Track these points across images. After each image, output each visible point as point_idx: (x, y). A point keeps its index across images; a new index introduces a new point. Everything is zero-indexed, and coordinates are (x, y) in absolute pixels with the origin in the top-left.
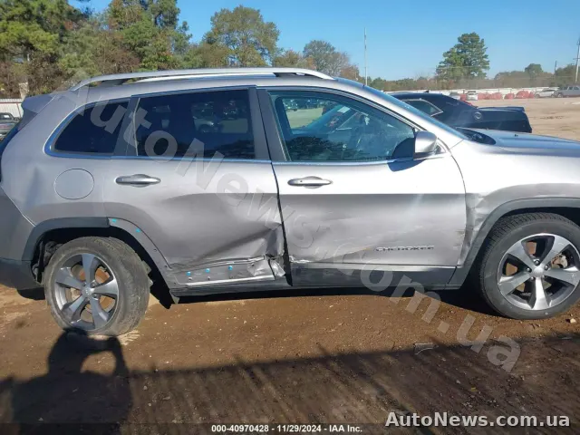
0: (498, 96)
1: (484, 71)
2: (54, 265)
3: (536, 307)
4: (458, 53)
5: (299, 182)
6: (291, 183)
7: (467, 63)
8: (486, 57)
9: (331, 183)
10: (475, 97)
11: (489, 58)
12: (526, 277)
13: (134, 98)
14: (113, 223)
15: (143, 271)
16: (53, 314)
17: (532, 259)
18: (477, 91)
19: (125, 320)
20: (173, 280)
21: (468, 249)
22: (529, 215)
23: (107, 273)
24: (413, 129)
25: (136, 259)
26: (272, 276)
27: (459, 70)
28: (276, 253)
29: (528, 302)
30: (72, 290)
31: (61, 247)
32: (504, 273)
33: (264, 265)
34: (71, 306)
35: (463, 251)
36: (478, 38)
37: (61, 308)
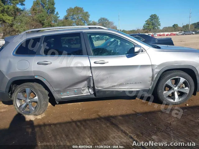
0: (164, 35)
1: (159, 27)
2: (16, 92)
3: (176, 101)
4: (150, 21)
5: (97, 62)
6: (95, 63)
7: (153, 24)
8: (159, 22)
9: (108, 62)
10: (156, 35)
11: (160, 22)
12: (172, 91)
13: (43, 36)
14: (36, 77)
15: (46, 94)
16: (16, 109)
17: (174, 85)
18: (157, 33)
19: (41, 110)
20: (57, 96)
21: (153, 83)
22: (172, 71)
23: (34, 95)
24: (134, 44)
25: (44, 89)
26: (89, 94)
27: (151, 27)
28: (91, 86)
29: (173, 99)
30: (22, 100)
31: (19, 86)
32: (165, 90)
33: (87, 90)
34: (22, 106)
35: (151, 83)
36: (156, 16)
37: (18, 107)
